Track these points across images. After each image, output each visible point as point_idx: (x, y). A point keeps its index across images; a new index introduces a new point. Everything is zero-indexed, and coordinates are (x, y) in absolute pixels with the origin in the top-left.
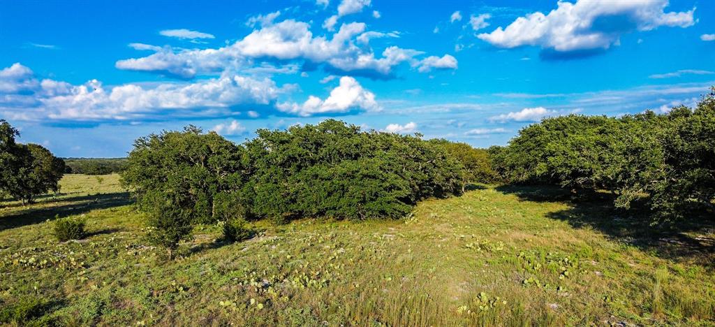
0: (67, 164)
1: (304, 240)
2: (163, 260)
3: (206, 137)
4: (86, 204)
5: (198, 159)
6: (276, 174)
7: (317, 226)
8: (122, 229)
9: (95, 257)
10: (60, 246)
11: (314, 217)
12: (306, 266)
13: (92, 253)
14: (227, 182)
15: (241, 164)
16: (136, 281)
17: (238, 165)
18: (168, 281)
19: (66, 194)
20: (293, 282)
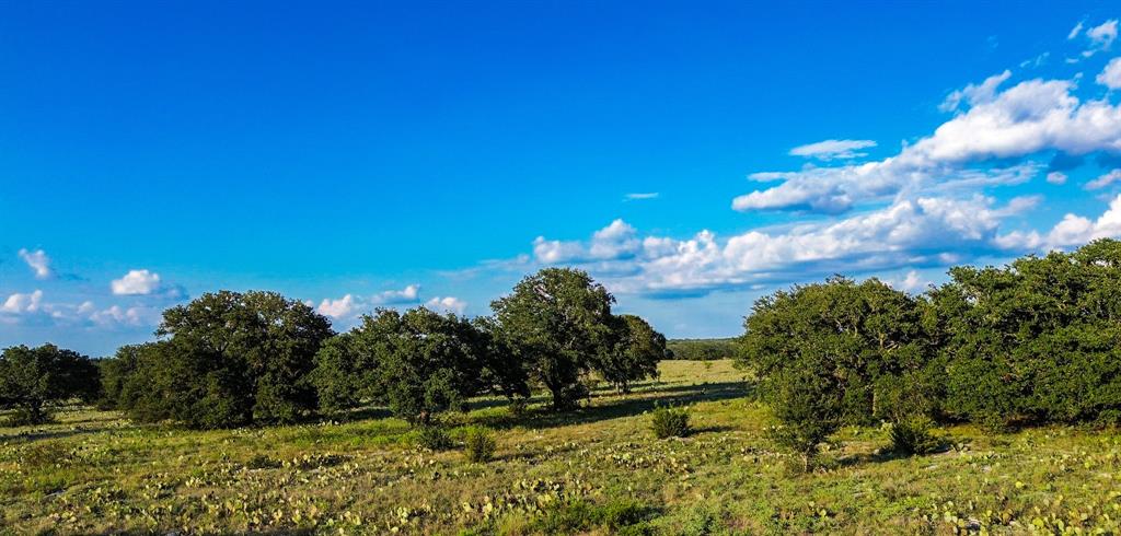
0: (668, 347)
1: (1052, 462)
2: (794, 471)
3: (861, 288)
4: (691, 395)
5: (849, 322)
6: (989, 342)
7: (1080, 438)
8: (737, 428)
9: (701, 459)
10: (658, 443)
11: (1072, 422)
12: (1057, 503)
13: (698, 455)
14: (897, 359)
15: (921, 328)
16: (755, 495)
17: (916, 330)
18: (801, 501)
19: (666, 383)
20: (1031, 527)
